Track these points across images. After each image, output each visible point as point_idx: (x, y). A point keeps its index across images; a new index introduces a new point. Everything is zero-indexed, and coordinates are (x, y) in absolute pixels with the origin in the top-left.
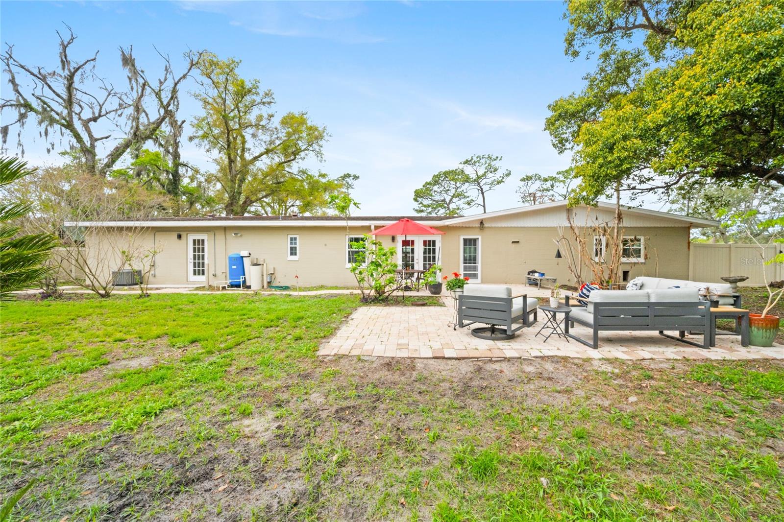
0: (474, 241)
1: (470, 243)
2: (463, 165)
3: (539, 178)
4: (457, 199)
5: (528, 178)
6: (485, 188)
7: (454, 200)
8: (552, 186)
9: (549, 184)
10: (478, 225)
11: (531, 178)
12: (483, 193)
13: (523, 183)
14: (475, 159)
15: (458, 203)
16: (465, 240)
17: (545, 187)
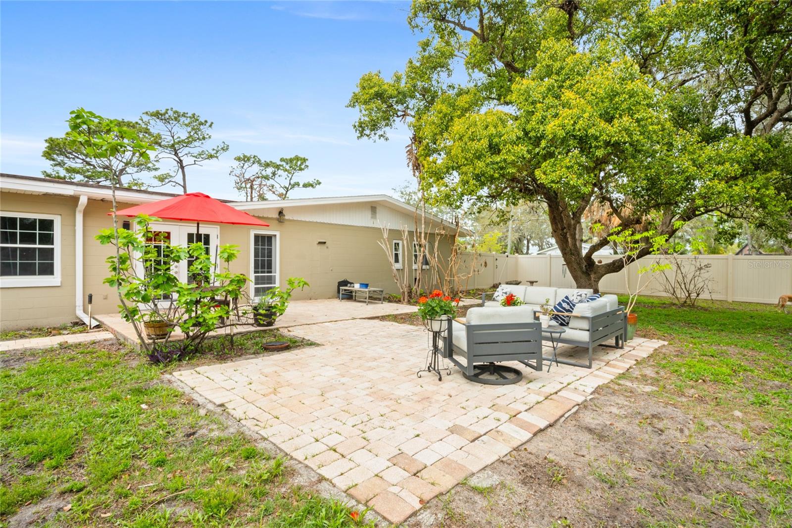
0: (269, 239)
1: (264, 243)
2: (149, 118)
3: (259, 162)
4: (135, 169)
5: (245, 159)
6: (186, 161)
7: (129, 169)
8: (274, 174)
9: (270, 171)
10: (276, 216)
11: (249, 160)
12: (182, 167)
13: (237, 163)
14: (170, 113)
15: (136, 176)
16: (257, 237)
17: (264, 173)
